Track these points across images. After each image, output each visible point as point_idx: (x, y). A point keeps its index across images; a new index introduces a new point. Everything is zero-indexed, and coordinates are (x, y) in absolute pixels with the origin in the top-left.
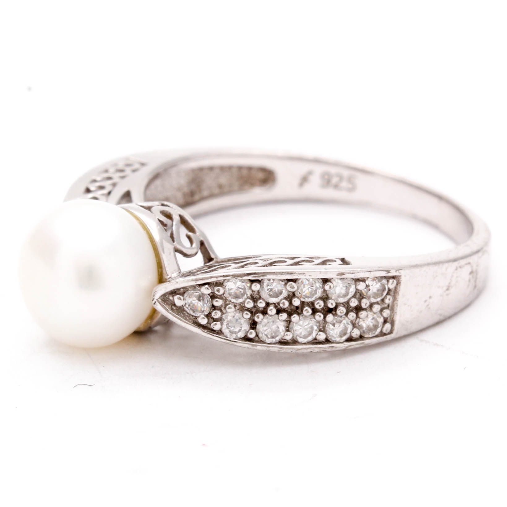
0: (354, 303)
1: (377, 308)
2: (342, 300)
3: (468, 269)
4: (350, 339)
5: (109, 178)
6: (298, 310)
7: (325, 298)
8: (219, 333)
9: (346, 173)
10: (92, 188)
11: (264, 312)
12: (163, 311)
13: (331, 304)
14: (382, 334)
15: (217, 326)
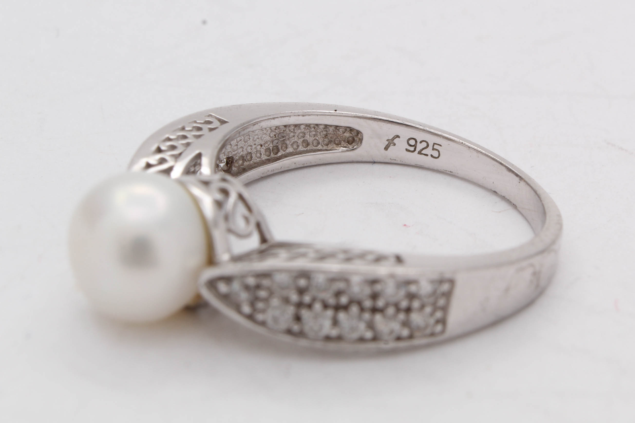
0: (404, 304)
1: (428, 310)
2: (393, 300)
3: (530, 271)
4: (399, 338)
5: (185, 137)
6: (346, 308)
7: (375, 296)
8: (263, 324)
9: (431, 140)
10: (163, 148)
11: (310, 306)
12: (207, 295)
13: (380, 303)
14: (433, 334)
15: (260, 317)
